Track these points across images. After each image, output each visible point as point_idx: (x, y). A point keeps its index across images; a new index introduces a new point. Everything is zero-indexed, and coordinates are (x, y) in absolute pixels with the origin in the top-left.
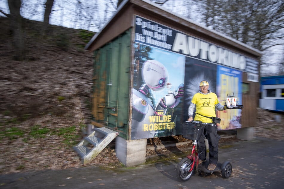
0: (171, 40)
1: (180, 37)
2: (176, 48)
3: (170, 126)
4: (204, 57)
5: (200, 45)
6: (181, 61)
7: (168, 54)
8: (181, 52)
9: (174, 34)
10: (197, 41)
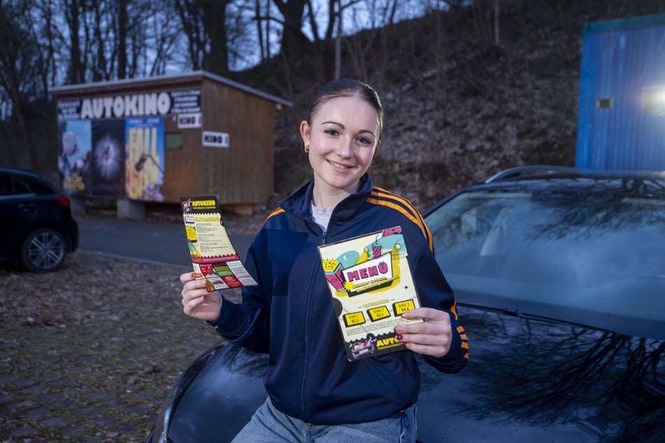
0: (79, 110)
1: (86, 103)
2: (83, 115)
3: (82, 187)
4: (108, 114)
5: (103, 103)
6: (87, 127)
7: (78, 123)
8: (87, 117)
9: (81, 103)
10: (100, 101)
